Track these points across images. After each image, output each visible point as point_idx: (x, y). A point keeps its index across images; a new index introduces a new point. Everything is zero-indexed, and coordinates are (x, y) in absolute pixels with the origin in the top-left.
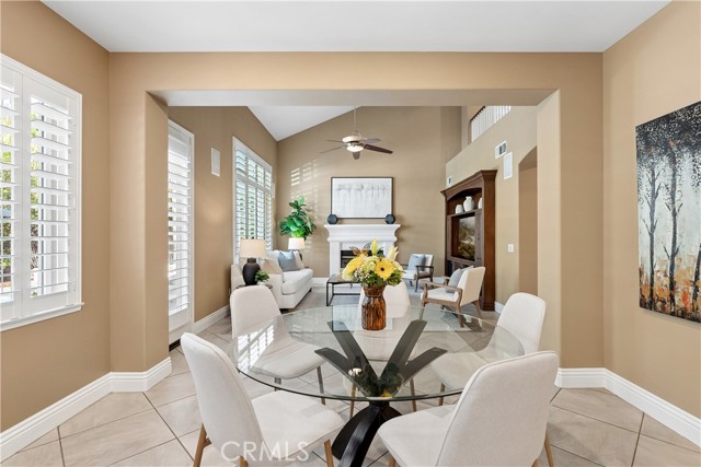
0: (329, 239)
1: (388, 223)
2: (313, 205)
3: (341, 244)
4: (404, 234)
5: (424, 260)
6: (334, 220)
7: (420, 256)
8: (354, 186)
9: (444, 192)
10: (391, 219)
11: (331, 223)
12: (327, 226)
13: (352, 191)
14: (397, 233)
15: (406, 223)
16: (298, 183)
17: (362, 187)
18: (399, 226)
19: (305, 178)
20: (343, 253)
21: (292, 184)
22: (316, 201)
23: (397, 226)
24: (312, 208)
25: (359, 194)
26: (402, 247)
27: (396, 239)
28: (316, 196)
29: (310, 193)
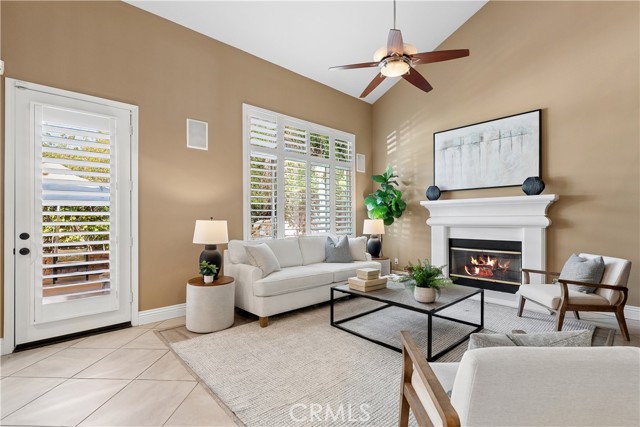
0: (428, 222)
1: (528, 193)
2: (413, 176)
3: (448, 229)
4: (568, 213)
5: (601, 270)
8: (468, 140)
10: (536, 185)
12: (425, 203)
13: (465, 148)
14: (551, 210)
15: (575, 192)
16: (395, 149)
17: (482, 138)
18: (552, 197)
19: (403, 141)
20: (452, 242)
21: (389, 152)
22: (416, 171)
23: (547, 198)
24: (410, 180)
25: (475, 149)
26: (564, 238)
27: (546, 222)
28: (415, 164)
29: (408, 160)
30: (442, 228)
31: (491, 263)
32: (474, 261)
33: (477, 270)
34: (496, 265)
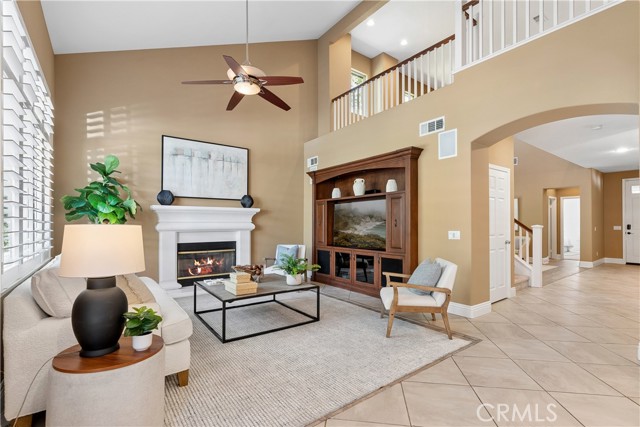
0: (158, 227)
1: (244, 206)
3: (178, 234)
4: (261, 221)
5: (298, 252)
6: (167, 198)
7: (291, 246)
8: (198, 154)
9: (313, 174)
10: (248, 201)
11: (162, 203)
12: (157, 207)
13: (195, 160)
14: (254, 220)
16: (101, 134)
17: (210, 156)
18: (258, 210)
19: (116, 128)
20: (181, 247)
21: (89, 136)
22: (135, 169)
23: (255, 210)
24: (126, 178)
25: (204, 164)
26: (259, 237)
27: (253, 227)
28: (135, 161)
29: (126, 154)
30: (174, 233)
31: (210, 262)
32: (197, 263)
33: (199, 270)
34: (214, 264)
